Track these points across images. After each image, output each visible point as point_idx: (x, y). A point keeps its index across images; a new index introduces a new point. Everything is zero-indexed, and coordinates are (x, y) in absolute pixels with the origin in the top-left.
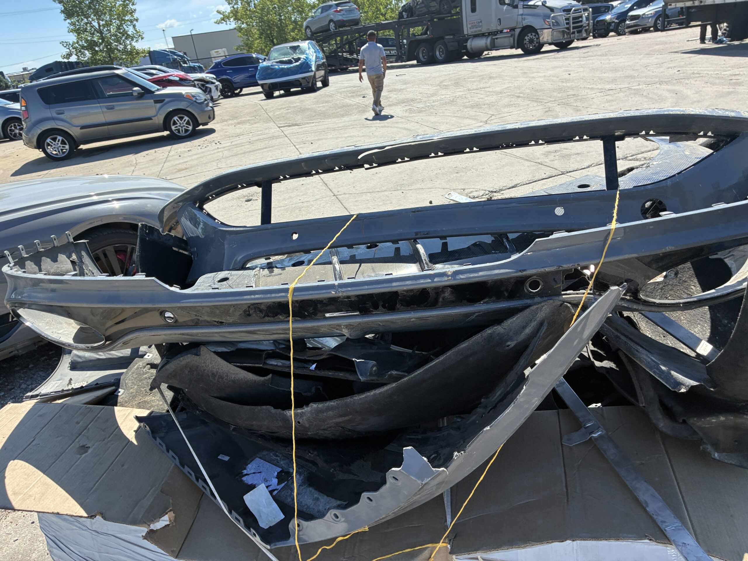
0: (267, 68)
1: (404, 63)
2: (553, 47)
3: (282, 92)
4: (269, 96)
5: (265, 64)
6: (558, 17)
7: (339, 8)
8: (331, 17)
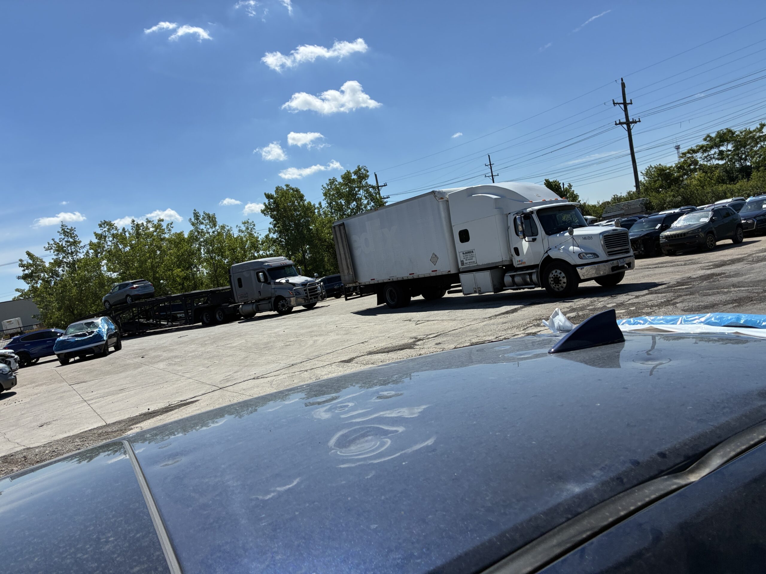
0: (64, 341)
1: (191, 325)
3: (77, 358)
4: (64, 362)
5: (61, 338)
6: (299, 289)
7: (135, 286)
8: (128, 293)
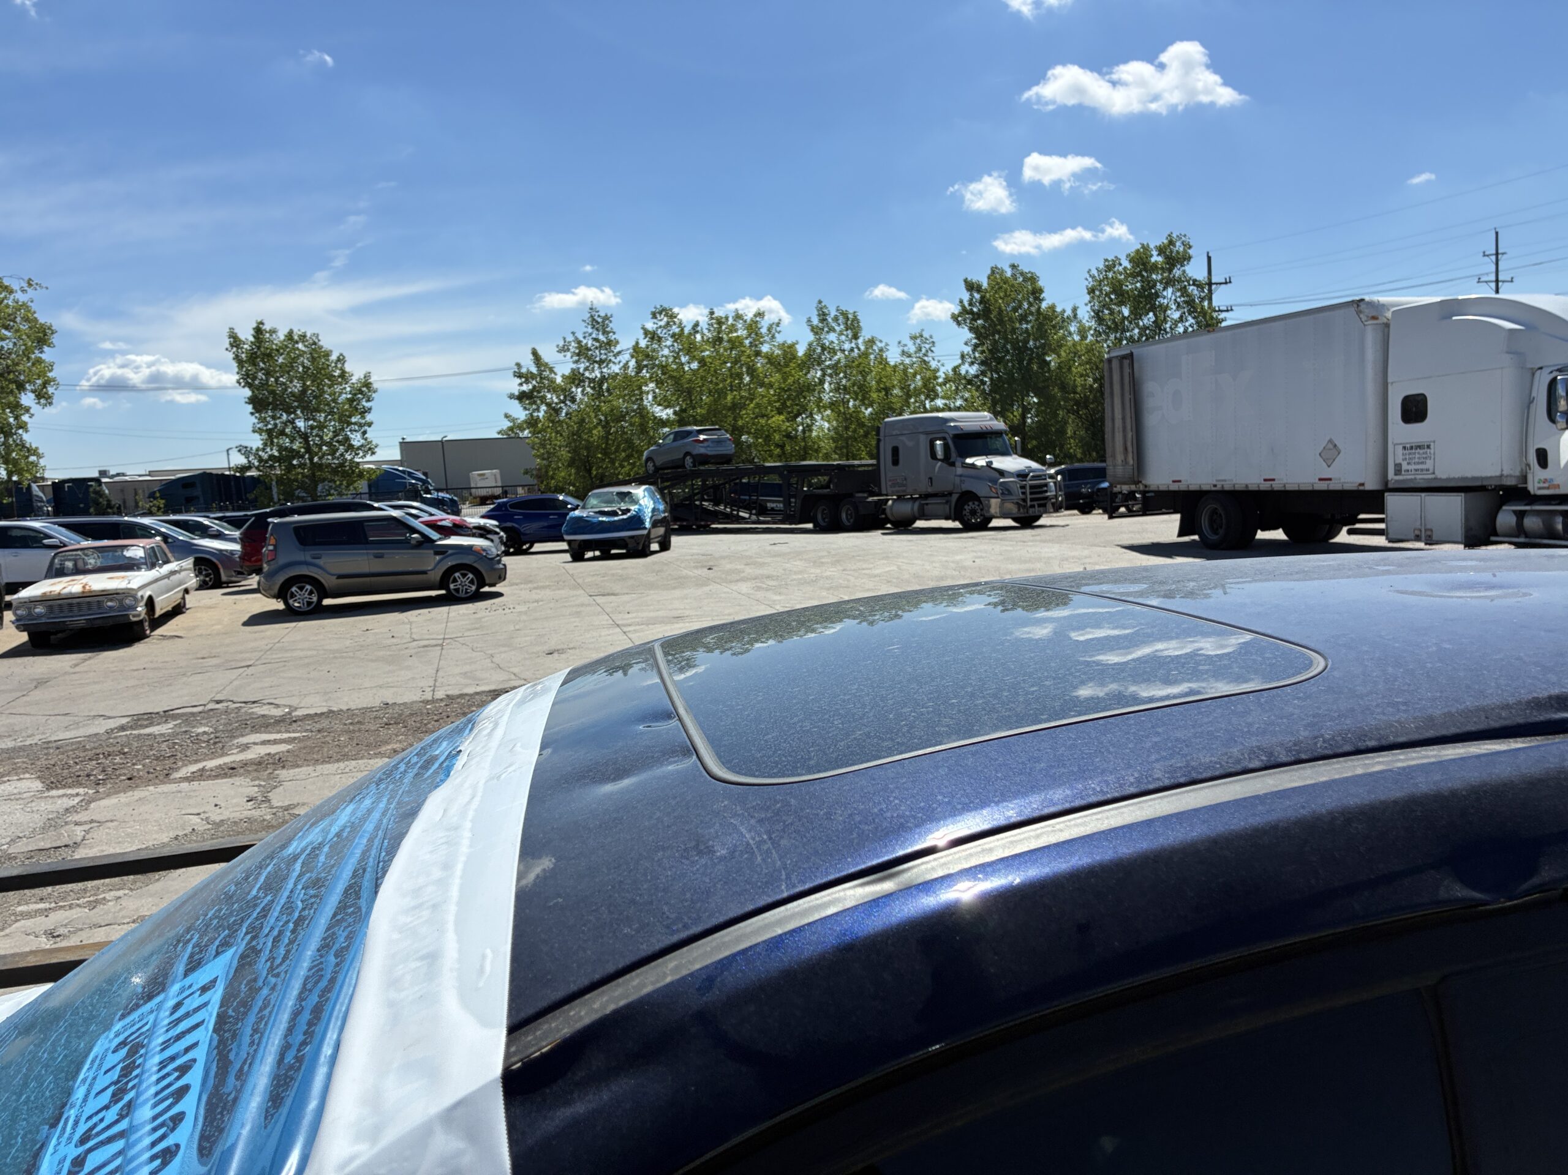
0: (580, 519)
1: (793, 526)
2: (1010, 522)
3: (597, 553)
4: (577, 556)
5: (577, 513)
6: (1011, 484)
7: (702, 437)
8: (688, 449)
